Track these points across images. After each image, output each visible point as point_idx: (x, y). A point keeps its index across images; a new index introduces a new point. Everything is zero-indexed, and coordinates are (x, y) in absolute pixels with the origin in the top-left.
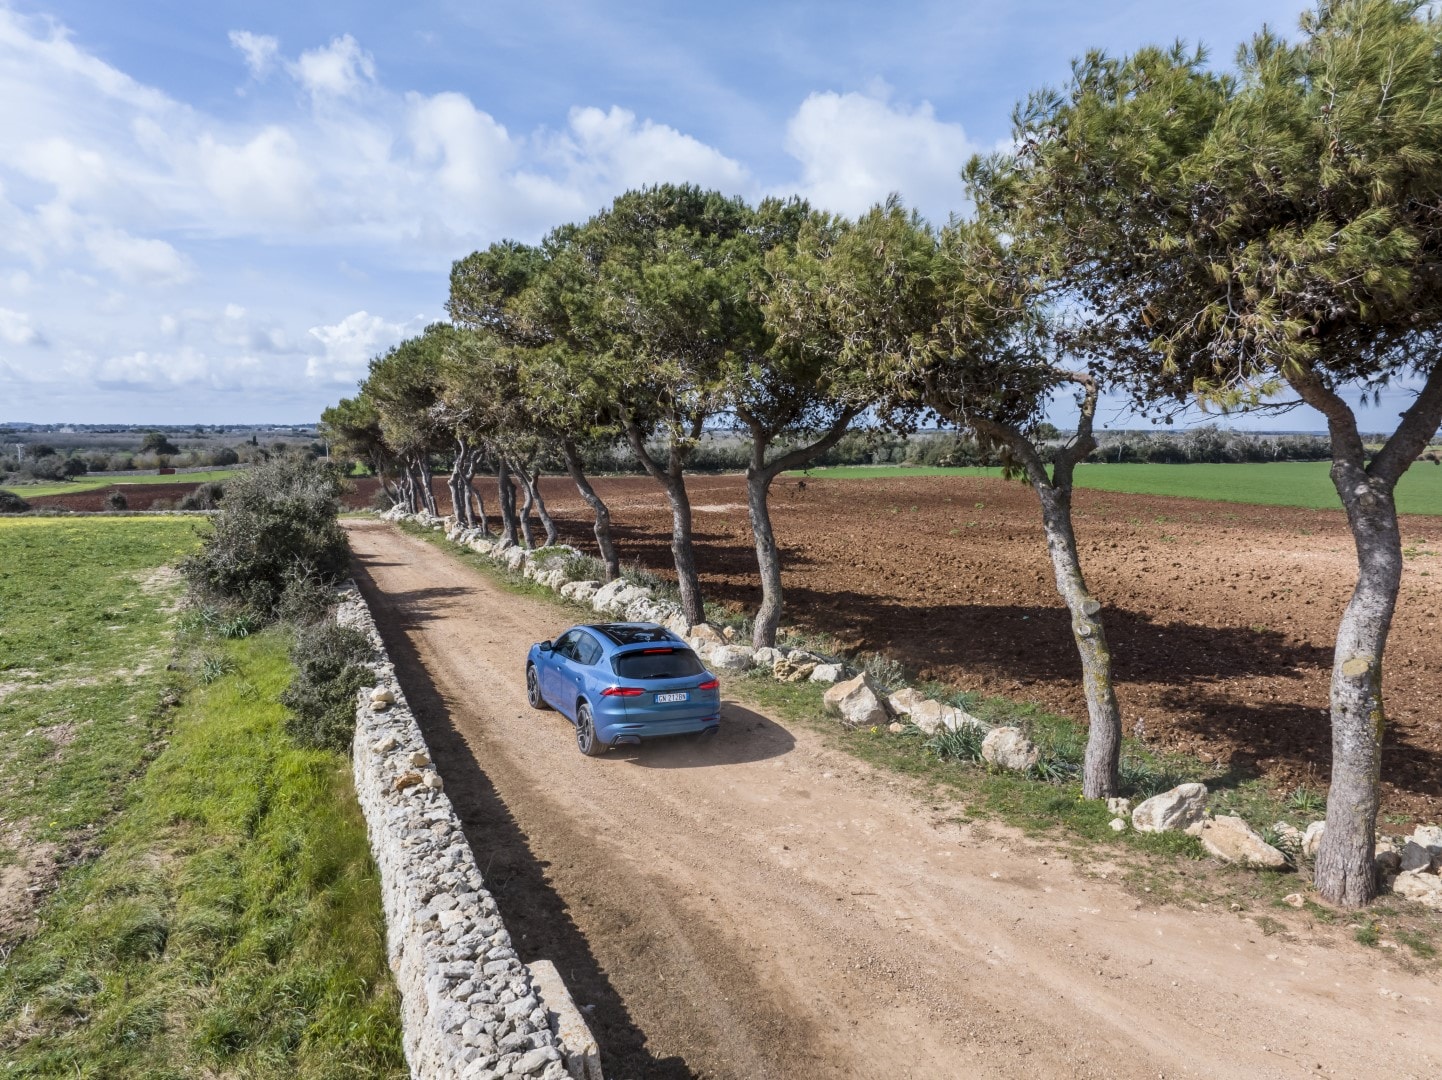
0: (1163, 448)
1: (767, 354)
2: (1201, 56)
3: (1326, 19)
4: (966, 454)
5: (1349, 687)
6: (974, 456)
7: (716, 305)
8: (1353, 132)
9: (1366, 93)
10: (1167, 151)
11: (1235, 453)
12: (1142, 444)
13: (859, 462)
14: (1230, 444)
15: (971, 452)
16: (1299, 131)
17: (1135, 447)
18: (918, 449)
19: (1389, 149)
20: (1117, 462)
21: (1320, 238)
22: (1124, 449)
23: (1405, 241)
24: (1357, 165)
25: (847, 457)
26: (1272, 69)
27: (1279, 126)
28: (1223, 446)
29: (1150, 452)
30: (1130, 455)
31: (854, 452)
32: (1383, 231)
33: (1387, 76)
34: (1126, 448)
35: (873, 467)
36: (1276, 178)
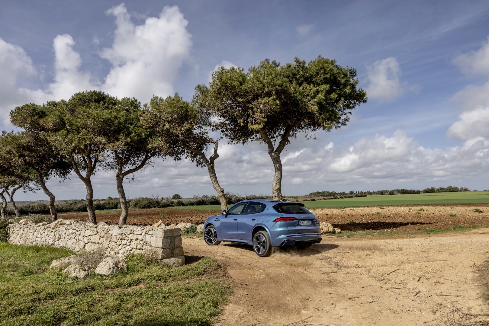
0: (214, 200)
1: (131, 136)
2: (243, 70)
3: (262, 66)
4: (151, 204)
5: (276, 192)
6: (154, 204)
7: (117, 121)
8: (269, 84)
9: (270, 77)
10: (239, 84)
11: (235, 201)
12: (207, 199)
13: (112, 208)
14: (233, 199)
15: (153, 203)
16: (261, 82)
17: (205, 200)
18: (134, 203)
19: (274, 86)
20: (200, 205)
21: (266, 99)
22: (202, 201)
23: (278, 102)
24: (270, 88)
25: (108, 206)
26: (255, 73)
27: (258, 81)
28: (231, 199)
29: (210, 201)
30: (204, 203)
31: (111, 205)
32: (275, 100)
33: (273, 75)
34: (203, 201)
35: (118, 210)
36: (258, 90)
